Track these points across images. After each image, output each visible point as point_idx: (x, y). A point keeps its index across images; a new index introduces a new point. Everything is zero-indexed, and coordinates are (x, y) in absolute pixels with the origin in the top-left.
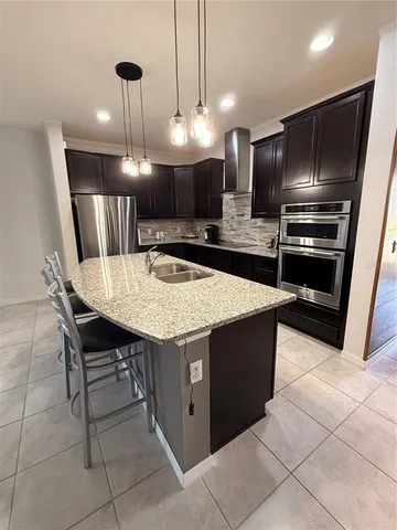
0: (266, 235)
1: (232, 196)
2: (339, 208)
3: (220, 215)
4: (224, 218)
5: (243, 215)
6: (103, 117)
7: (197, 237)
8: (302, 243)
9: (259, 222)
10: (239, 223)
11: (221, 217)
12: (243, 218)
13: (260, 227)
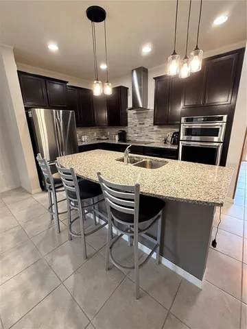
0: (161, 136)
1: (135, 112)
2: (221, 119)
3: (126, 124)
4: (129, 126)
5: (143, 124)
6: (53, 47)
7: (108, 139)
8: (192, 139)
9: (156, 128)
10: (141, 129)
11: (127, 125)
12: (143, 126)
13: (156, 131)
